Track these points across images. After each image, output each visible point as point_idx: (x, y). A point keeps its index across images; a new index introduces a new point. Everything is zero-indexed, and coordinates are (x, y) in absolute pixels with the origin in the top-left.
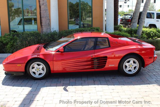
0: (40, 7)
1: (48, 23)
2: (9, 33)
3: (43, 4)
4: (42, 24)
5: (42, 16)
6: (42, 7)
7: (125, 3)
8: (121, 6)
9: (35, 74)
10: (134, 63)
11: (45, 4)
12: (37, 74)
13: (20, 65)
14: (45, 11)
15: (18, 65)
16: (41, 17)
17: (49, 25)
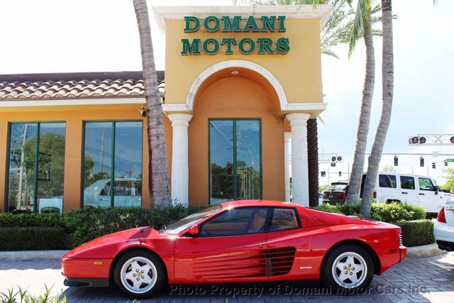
0: (150, 152)
1: (166, 186)
2: (79, 209)
3: (157, 146)
4: (154, 189)
5: (153, 171)
6: (155, 152)
7: (332, 165)
8: (323, 173)
9: (133, 286)
10: (355, 263)
11: (161, 146)
12: (137, 284)
13: (100, 263)
14: (160, 161)
15: (95, 263)
16: (150, 174)
17: (168, 190)
